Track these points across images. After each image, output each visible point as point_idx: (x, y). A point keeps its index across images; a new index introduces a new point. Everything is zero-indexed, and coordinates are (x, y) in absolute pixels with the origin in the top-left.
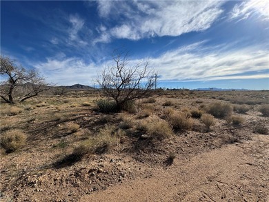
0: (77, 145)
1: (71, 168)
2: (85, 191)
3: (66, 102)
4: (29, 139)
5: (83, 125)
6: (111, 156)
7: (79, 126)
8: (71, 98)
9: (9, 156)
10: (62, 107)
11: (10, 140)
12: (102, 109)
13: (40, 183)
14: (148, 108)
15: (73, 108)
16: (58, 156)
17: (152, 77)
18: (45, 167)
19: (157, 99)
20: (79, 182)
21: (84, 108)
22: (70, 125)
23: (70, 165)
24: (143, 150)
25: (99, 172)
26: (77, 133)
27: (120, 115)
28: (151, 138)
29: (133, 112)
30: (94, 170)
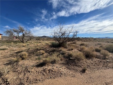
0: (44, 59)
1: (42, 68)
2: (47, 78)
3: (40, 43)
4: (28, 55)
5: (46, 52)
6: (57, 65)
7: (44, 52)
8: (41, 41)
9: (23, 61)
10: (39, 44)
11: (23, 55)
12: (53, 46)
13: (32, 72)
14: (73, 46)
15: (43, 45)
16: (38, 63)
17: (75, 32)
18: (33, 66)
19: (77, 42)
20: (45, 74)
21: (46, 45)
22: (42, 51)
23: (42, 67)
24: (70, 64)
25: (52, 71)
26: (44, 55)
27: (60, 49)
28: (74, 60)
29: (66, 48)
30: (50, 70)
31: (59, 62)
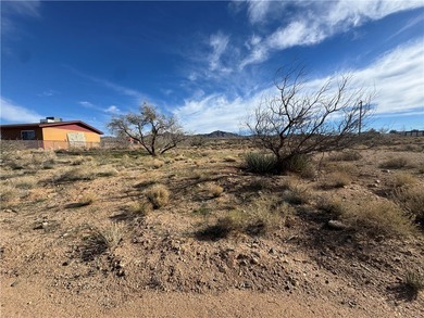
0: (222, 214)
1: (215, 244)
2: (234, 283)
3: (204, 155)
4: (170, 197)
5: (228, 188)
6: (271, 244)
7: (222, 189)
8: (209, 151)
9: (156, 213)
10: (201, 161)
11: (156, 195)
12: (252, 167)
13: (183, 252)
14: (341, 170)
15: (213, 164)
16: (200, 224)
17: (355, 109)
18: (186, 234)
19: (364, 153)
20: (225, 267)
21: (227, 164)
22: (211, 186)
23: (214, 240)
24: (332, 249)
25: (252, 262)
26: (221, 199)
27: (283, 180)
28: (352, 231)
29: (308, 176)
30: (246, 257)
31: (278, 232)
